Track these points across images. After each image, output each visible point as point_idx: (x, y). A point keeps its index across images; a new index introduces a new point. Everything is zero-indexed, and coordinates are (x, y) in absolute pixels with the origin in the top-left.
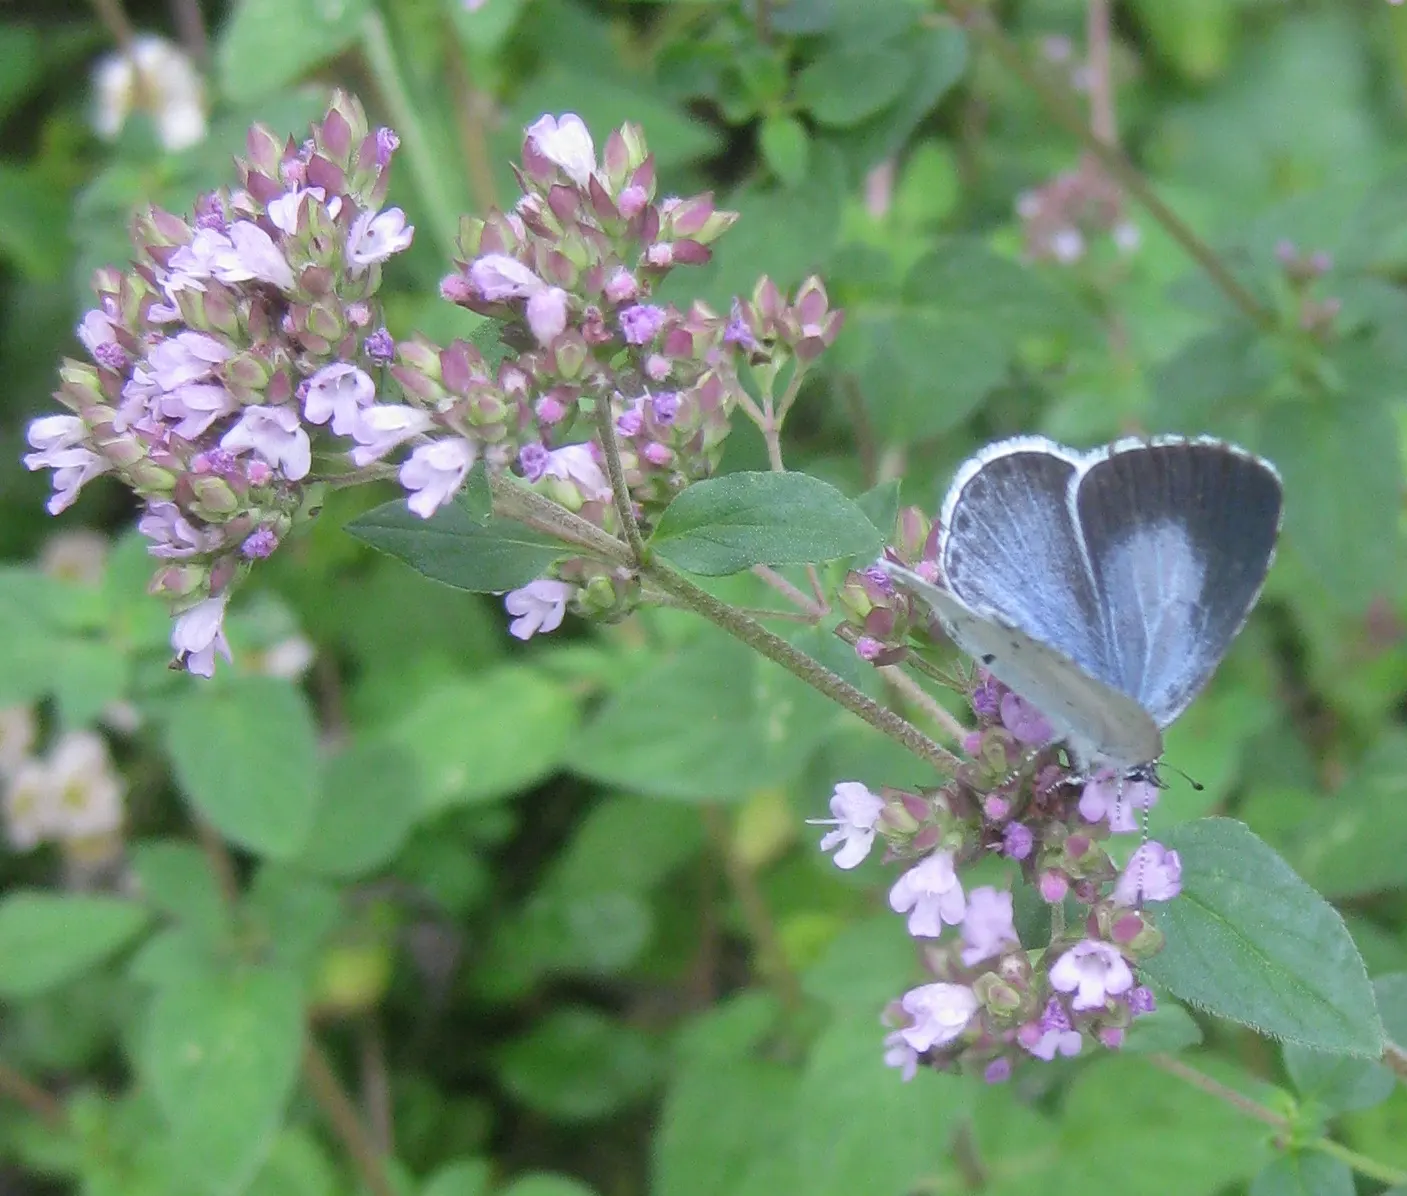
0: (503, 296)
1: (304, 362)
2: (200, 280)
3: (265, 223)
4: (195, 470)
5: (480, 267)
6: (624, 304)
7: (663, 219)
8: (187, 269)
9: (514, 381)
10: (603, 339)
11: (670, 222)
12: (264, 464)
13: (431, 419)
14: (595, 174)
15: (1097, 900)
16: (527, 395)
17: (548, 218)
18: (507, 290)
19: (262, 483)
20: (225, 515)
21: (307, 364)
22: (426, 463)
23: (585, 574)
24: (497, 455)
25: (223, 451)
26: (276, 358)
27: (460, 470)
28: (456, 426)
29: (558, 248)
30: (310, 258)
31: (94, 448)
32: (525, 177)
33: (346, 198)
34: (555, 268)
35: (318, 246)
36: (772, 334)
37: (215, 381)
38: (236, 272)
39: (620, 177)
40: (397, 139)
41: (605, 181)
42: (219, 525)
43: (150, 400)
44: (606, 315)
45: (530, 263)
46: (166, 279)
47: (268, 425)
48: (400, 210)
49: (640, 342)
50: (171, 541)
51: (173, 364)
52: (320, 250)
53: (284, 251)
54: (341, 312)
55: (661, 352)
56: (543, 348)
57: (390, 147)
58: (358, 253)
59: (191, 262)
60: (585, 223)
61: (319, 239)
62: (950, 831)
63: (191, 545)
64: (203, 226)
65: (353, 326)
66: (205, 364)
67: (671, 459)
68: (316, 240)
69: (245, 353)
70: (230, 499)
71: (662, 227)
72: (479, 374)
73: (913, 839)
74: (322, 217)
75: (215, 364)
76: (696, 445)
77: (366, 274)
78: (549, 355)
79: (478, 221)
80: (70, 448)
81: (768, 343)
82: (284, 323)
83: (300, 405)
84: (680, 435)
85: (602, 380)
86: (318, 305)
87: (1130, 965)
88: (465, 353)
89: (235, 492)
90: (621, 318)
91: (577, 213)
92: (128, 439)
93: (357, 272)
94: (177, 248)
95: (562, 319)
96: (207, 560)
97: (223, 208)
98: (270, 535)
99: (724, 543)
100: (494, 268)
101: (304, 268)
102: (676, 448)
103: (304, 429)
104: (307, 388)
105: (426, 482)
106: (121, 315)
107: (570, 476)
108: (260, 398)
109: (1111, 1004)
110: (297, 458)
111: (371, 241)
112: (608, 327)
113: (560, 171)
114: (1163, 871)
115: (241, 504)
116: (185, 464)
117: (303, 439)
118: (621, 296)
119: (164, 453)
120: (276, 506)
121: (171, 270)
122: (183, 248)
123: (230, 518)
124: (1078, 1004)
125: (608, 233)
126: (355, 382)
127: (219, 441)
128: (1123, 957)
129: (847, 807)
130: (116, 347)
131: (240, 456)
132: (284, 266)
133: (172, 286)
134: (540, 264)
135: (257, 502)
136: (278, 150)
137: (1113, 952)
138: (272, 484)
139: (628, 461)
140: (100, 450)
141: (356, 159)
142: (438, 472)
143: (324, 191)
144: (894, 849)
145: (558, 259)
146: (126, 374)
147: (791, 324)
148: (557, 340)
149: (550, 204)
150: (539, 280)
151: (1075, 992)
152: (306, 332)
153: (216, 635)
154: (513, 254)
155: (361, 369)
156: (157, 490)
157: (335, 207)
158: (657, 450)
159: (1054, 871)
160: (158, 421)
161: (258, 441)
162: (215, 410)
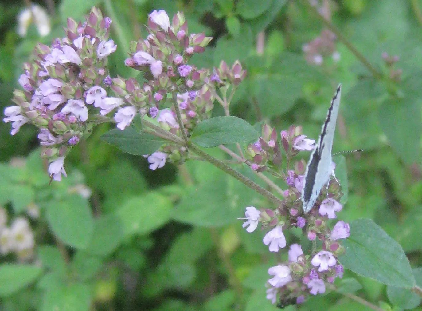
0: (144, 63)
1: (86, 86)
2: (54, 64)
3: (73, 46)
4: (54, 119)
5: (136, 55)
6: (180, 65)
7: (190, 40)
8: (50, 60)
9: (147, 89)
10: (173, 75)
11: (192, 41)
12: (74, 116)
13: (123, 101)
14: (170, 27)
15: (325, 239)
16: (151, 93)
17: (156, 41)
18: (145, 62)
19: (74, 122)
20: (63, 132)
21: (86, 87)
22: (122, 114)
23: (171, 150)
24: (143, 111)
25: (62, 113)
26: (77, 86)
27: (132, 116)
28: (130, 102)
29: (159, 49)
30: (86, 55)
31: (24, 115)
32: (149, 29)
33: (97, 38)
34: (158, 55)
35: (89, 52)
36: (225, 78)
37: (59, 93)
38: (65, 60)
39: (177, 27)
40: (111, 20)
41: (172, 29)
42: (62, 135)
43: (40, 100)
44: (174, 69)
45: (151, 54)
46: (44, 64)
47: (75, 105)
48: (113, 41)
49: (184, 76)
50: (47, 141)
51: (46, 88)
52: (89, 53)
53: (79, 54)
54: (96, 71)
55: (191, 79)
56: (156, 79)
57: (109, 23)
58: (100, 53)
59: (51, 58)
60: (167, 42)
61: (89, 49)
62: (281, 220)
63: (54, 142)
64: (55, 48)
65: (100, 75)
66: (56, 88)
67: (196, 115)
68: (88, 50)
69: (68, 84)
70: (64, 127)
71: (190, 42)
72: (137, 87)
73: (269, 223)
74: (90, 43)
75: (59, 88)
76: (203, 111)
77: (103, 60)
78: (157, 81)
79: (135, 42)
80: (17, 115)
81: (224, 80)
82: (79, 75)
83: (84, 99)
84: (198, 108)
85: (173, 88)
86: (89, 69)
87: (336, 258)
88: (133, 81)
89: (66, 125)
90: (178, 69)
91: (165, 39)
92: (34, 112)
93: (100, 59)
94: (47, 54)
95: (161, 70)
96: (58, 146)
97: (60, 42)
98: (77, 138)
99: (212, 138)
100: (140, 55)
101: (85, 58)
102: (198, 112)
103: (86, 106)
104: (86, 94)
105: (123, 120)
106: (31, 75)
107: (166, 121)
108: (73, 97)
109: (330, 269)
110: (84, 114)
111: (104, 50)
112: (175, 72)
113: (159, 27)
114: (345, 230)
115: (68, 128)
116: (51, 118)
117: (86, 109)
118: (178, 62)
119: (44, 115)
120: (78, 129)
121: (45, 61)
122: (49, 54)
123: (65, 133)
124: (320, 270)
125: (174, 45)
126: (101, 92)
127: (61, 110)
128: (333, 255)
129: (250, 214)
130: (30, 85)
131: (67, 115)
132: (79, 58)
133: (46, 65)
134: (154, 54)
135: (72, 128)
136: (76, 25)
137: (330, 254)
138: (77, 122)
139: (183, 117)
140: (26, 115)
141: (99, 27)
142: (125, 116)
143: (90, 36)
144: (264, 226)
145: (159, 52)
146: (33, 93)
147: (231, 74)
148: (160, 76)
149: (157, 37)
150: (154, 59)
151: (319, 266)
152: (85, 77)
153: (62, 168)
154: (146, 51)
155: (102, 87)
156: (43, 125)
157: (93, 41)
158: (192, 113)
159: (312, 231)
160: (43, 106)
161: (73, 110)
162: (59, 101)
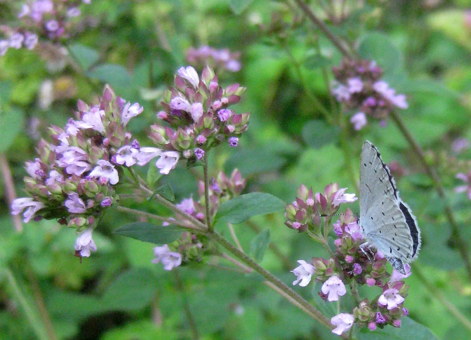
6: (218, 110)
9: (190, 131)
10: (214, 119)
16: (194, 135)
20: (94, 194)
21: (114, 150)
24: (188, 153)
25: (90, 176)
26: (103, 152)
30: (110, 120)
35: (113, 115)
39: (208, 80)
41: (204, 82)
42: (93, 198)
44: (214, 113)
48: (138, 103)
49: (224, 121)
52: (114, 118)
54: (123, 135)
55: (232, 123)
56: (196, 123)
58: (126, 116)
61: (113, 113)
65: (127, 138)
70: (96, 187)
71: (223, 94)
73: (325, 272)
74: (114, 107)
82: (104, 142)
85: (216, 130)
87: (402, 296)
90: (218, 113)
95: (202, 111)
101: (108, 124)
103: (116, 169)
105: (164, 165)
109: (399, 307)
110: (114, 178)
111: (128, 114)
112: (215, 116)
115: (99, 189)
117: (115, 172)
118: (217, 108)
122: (63, 133)
123: (97, 194)
124: (389, 308)
126: (131, 152)
130: (41, 170)
132: (102, 124)
136: (88, 106)
144: (318, 278)
145: (198, 95)
146: (45, 180)
147: (231, 183)
151: (387, 305)
153: (91, 241)
156: (71, 190)
159: (370, 277)
161: (101, 174)
162: (85, 167)
